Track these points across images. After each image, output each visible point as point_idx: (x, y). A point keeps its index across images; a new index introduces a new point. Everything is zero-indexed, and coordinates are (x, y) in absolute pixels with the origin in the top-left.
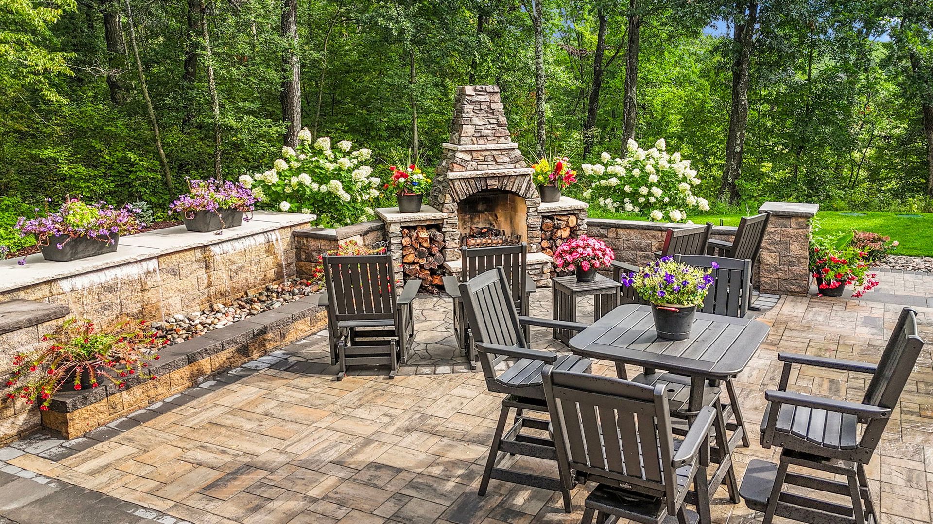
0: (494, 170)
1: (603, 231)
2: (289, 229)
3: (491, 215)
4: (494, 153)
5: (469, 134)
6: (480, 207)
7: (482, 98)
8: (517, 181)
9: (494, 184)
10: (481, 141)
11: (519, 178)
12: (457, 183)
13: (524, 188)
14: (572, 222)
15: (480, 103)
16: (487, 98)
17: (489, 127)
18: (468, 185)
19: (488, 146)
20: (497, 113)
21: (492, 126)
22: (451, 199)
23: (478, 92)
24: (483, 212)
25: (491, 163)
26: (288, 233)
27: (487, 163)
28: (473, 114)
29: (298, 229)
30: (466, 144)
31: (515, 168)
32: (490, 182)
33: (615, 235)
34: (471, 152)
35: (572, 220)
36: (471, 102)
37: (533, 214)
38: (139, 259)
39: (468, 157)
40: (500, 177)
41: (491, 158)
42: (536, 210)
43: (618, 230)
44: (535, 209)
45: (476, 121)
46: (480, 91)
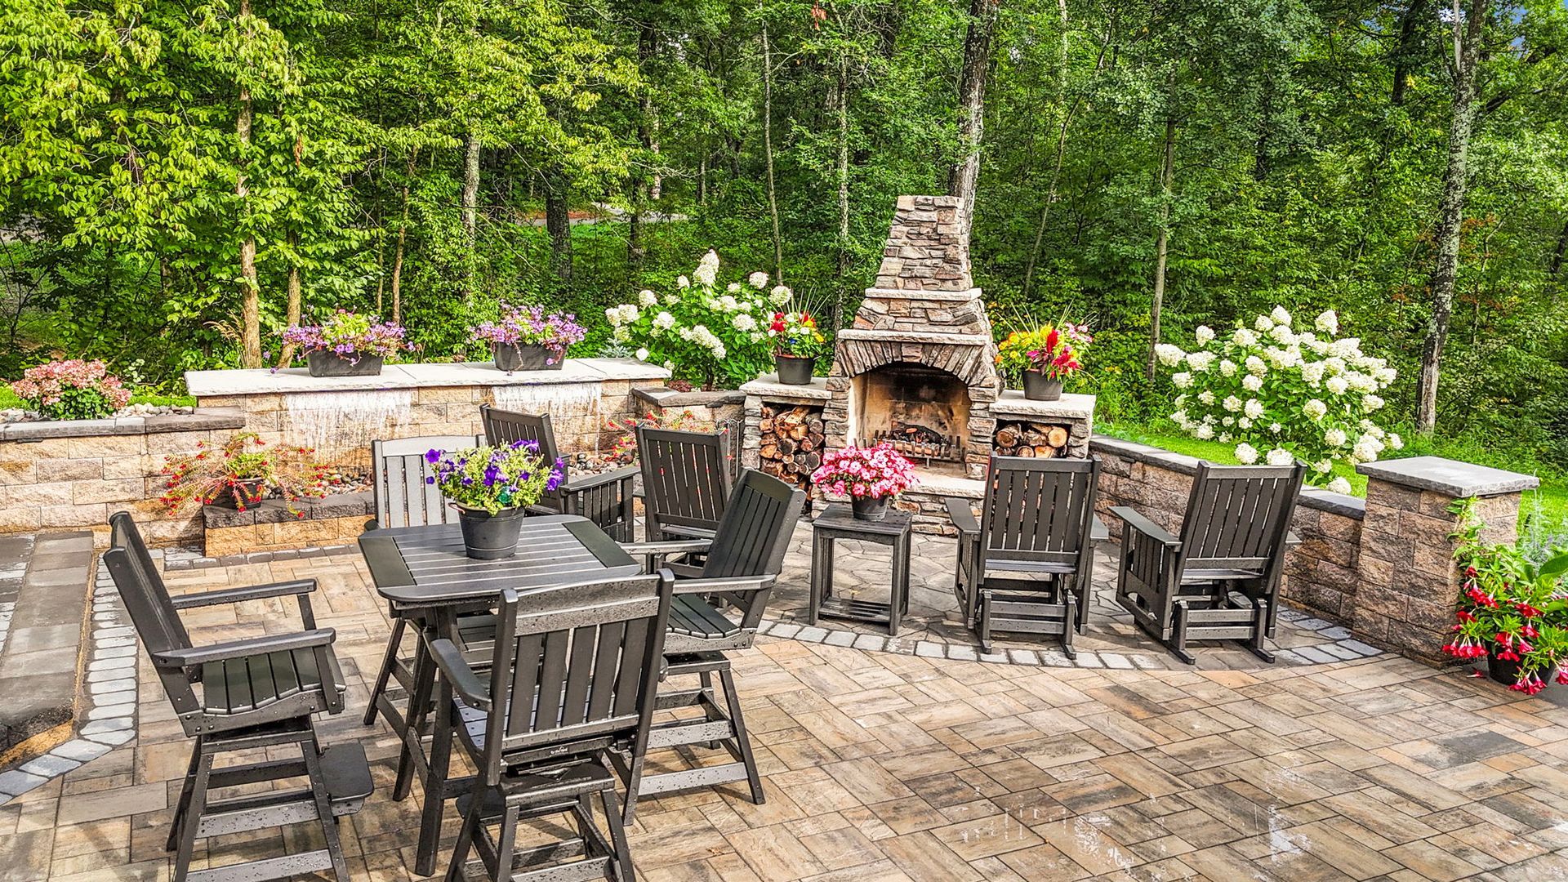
0: (923, 332)
1: (1123, 467)
2: (627, 385)
3: (942, 408)
4: (927, 305)
5: (893, 272)
6: (924, 393)
7: (925, 216)
8: (956, 355)
9: (914, 355)
10: (912, 284)
11: (961, 349)
12: (851, 347)
13: (967, 368)
14: (1057, 438)
15: (920, 223)
16: (934, 216)
17: (928, 262)
18: (870, 352)
19: (923, 293)
20: (947, 241)
21: (934, 261)
22: (840, 370)
23: (919, 207)
24: (928, 402)
25: (919, 321)
26: (626, 389)
27: (913, 320)
28: (907, 240)
29: (640, 387)
30: (884, 288)
31: (960, 332)
32: (905, 351)
33: (1140, 476)
34: (888, 300)
35: (1058, 436)
36: (906, 222)
37: (981, 413)
38: (386, 386)
39: (881, 308)
40: (927, 345)
41: (919, 313)
42: (988, 408)
43: (1147, 468)
44: (984, 405)
45: (908, 252)
46: (923, 204)
